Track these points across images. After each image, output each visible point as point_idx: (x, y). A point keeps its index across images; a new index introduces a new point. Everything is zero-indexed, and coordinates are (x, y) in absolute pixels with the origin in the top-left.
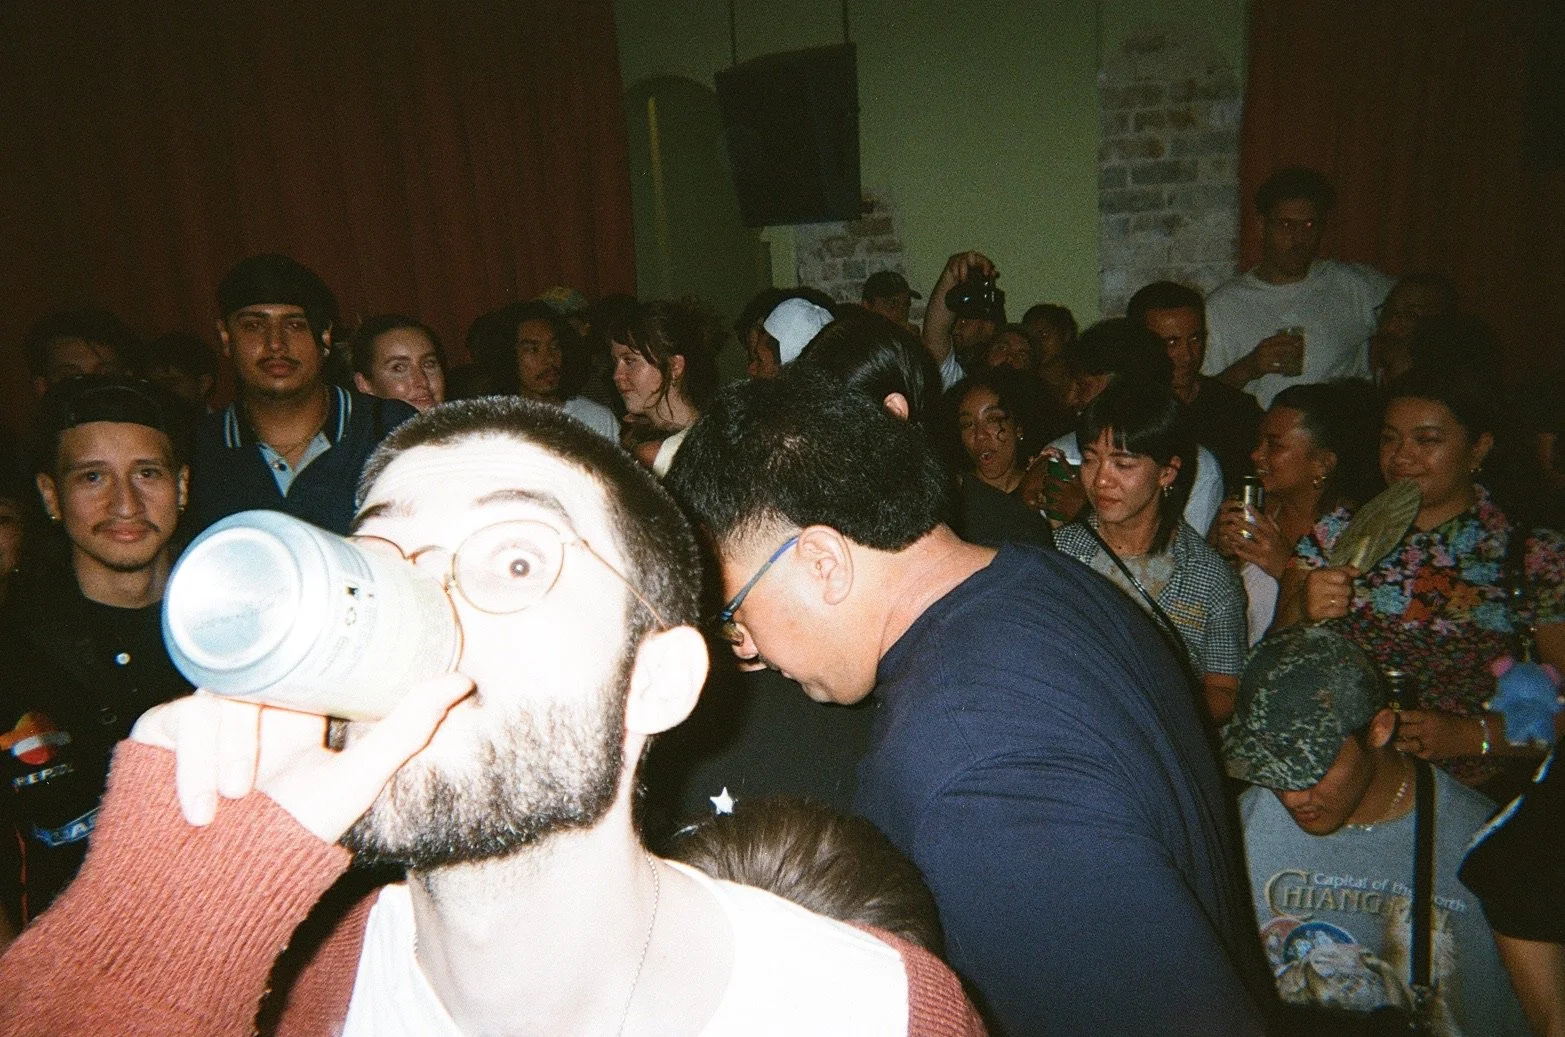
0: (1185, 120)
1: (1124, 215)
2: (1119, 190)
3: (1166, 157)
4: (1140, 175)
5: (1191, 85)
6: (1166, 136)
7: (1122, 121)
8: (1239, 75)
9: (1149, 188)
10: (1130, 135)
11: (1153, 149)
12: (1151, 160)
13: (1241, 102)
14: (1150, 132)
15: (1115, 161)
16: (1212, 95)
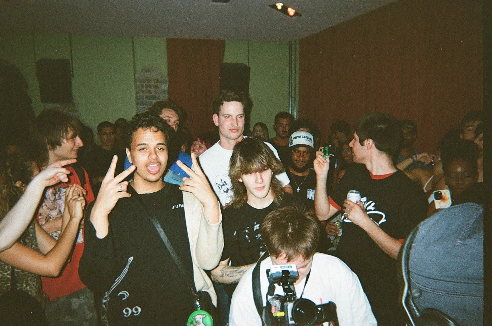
0: (156, 87)
1: (144, 106)
2: (142, 100)
3: (153, 94)
4: (147, 98)
5: (157, 80)
6: (153, 90)
7: (142, 86)
8: (167, 79)
9: (150, 101)
10: (144, 89)
11: (150, 92)
12: (149, 95)
13: (168, 84)
14: (149, 89)
15: (141, 94)
16: (162, 82)
